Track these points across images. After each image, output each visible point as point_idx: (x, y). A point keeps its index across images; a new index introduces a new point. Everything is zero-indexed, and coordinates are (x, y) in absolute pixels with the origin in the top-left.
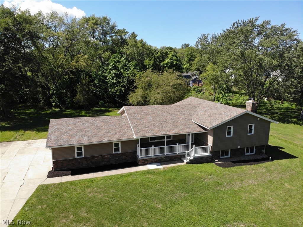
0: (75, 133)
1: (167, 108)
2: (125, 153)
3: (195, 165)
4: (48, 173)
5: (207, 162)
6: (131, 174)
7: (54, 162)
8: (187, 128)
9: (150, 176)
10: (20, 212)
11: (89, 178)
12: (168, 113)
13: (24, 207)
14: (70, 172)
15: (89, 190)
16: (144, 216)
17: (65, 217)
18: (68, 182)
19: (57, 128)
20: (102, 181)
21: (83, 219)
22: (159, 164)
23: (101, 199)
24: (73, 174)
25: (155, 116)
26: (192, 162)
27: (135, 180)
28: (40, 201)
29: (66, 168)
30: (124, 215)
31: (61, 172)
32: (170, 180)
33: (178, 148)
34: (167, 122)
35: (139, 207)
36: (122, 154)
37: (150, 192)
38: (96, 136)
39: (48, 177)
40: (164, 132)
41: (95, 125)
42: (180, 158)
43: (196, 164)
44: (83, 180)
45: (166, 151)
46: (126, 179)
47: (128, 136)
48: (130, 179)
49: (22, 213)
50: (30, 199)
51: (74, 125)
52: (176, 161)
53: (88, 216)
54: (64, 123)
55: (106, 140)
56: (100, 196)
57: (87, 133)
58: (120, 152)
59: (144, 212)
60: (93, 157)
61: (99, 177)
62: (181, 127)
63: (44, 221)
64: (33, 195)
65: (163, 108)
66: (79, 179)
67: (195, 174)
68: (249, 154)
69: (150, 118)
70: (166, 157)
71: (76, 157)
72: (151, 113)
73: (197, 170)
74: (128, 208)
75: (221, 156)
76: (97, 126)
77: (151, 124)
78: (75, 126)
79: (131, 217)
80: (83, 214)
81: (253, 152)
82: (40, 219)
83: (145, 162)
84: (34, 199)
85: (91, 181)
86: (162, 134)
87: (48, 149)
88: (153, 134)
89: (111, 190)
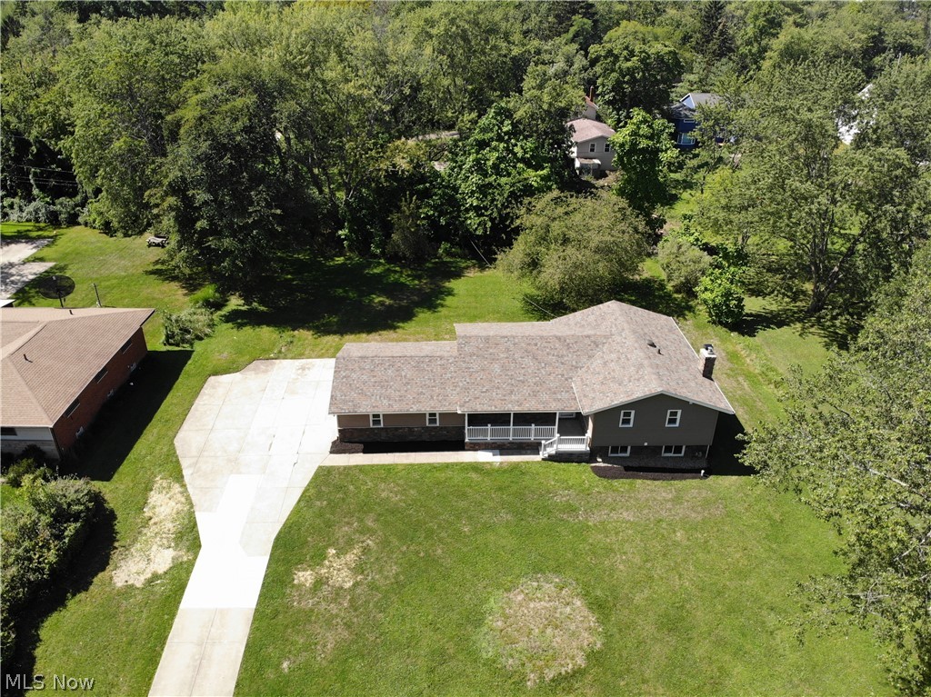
0: (371, 390)
1: (536, 345)
2: (445, 428)
3: (556, 464)
4: (331, 445)
5: (579, 462)
6: (447, 466)
7: (340, 431)
8: (554, 400)
9: (474, 475)
10: (295, 508)
11: (387, 463)
12: (534, 357)
13: (299, 501)
14: (362, 446)
15: (383, 486)
16: (440, 540)
17: (348, 523)
18: (357, 466)
19: (345, 377)
20: (404, 472)
21: (369, 530)
22: (498, 451)
23: (395, 504)
24: (365, 451)
25: (507, 364)
26: (552, 458)
27: (450, 479)
28: (319, 495)
29: (356, 440)
30: (418, 534)
31: (350, 445)
32: (500, 489)
33: (533, 432)
34: (523, 382)
35: (439, 526)
36: (441, 428)
37: (463, 504)
38: (402, 398)
39: (331, 452)
40: (510, 406)
41: (403, 374)
42: (534, 448)
43: (559, 462)
44: (377, 465)
45: (511, 433)
46: (437, 474)
47: (450, 404)
48: (442, 476)
49: (297, 510)
50: (306, 490)
51: (372, 371)
52: (529, 452)
53: (375, 527)
54: (356, 365)
55: (414, 409)
56: (395, 499)
57: (389, 391)
58: (438, 424)
59: (443, 534)
60: (396, 429)
61: (401, 465)
62: (545, 397)
63: (322, 525)
64: (310, 482)
65: (529, 344)
66: (373, 463)
67: (545, 483)
68: (671, 455)
69: (497, 368)
70: (511, 443)
71: (371, 426)
72: (502, 356)
73: (552, 476)
74: (425, 524)
75: (612, 453)
76: (405, 376)
77: (493, 384)
78: (372, 374)
79: (425, 538)
80: (370, 524)
81: (680, 453)
82: (318, 521)
83: (475, 447)
84: (312, 491)
85: (389, 469)
86: (506, 409)
87: (331, 416)
88: (489, 409)
89: (412, 492)
